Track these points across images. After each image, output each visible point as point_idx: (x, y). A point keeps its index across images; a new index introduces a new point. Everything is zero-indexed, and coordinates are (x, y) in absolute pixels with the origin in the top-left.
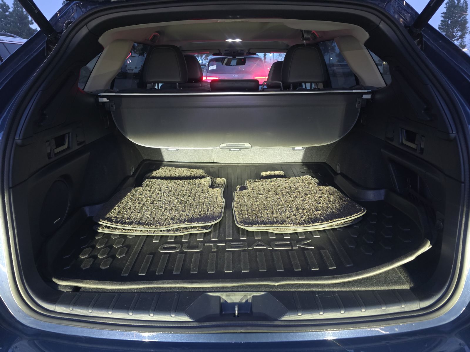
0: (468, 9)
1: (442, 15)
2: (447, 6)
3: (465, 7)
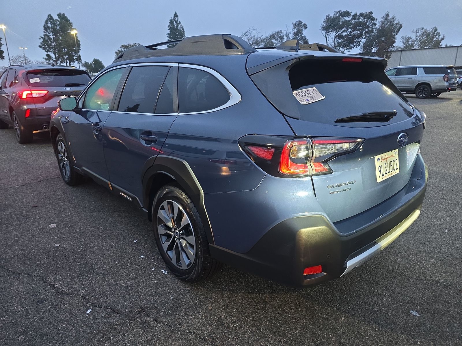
0: (185, 33)
1: (167, 35)
2: (169, 28)
3: (183, 31)
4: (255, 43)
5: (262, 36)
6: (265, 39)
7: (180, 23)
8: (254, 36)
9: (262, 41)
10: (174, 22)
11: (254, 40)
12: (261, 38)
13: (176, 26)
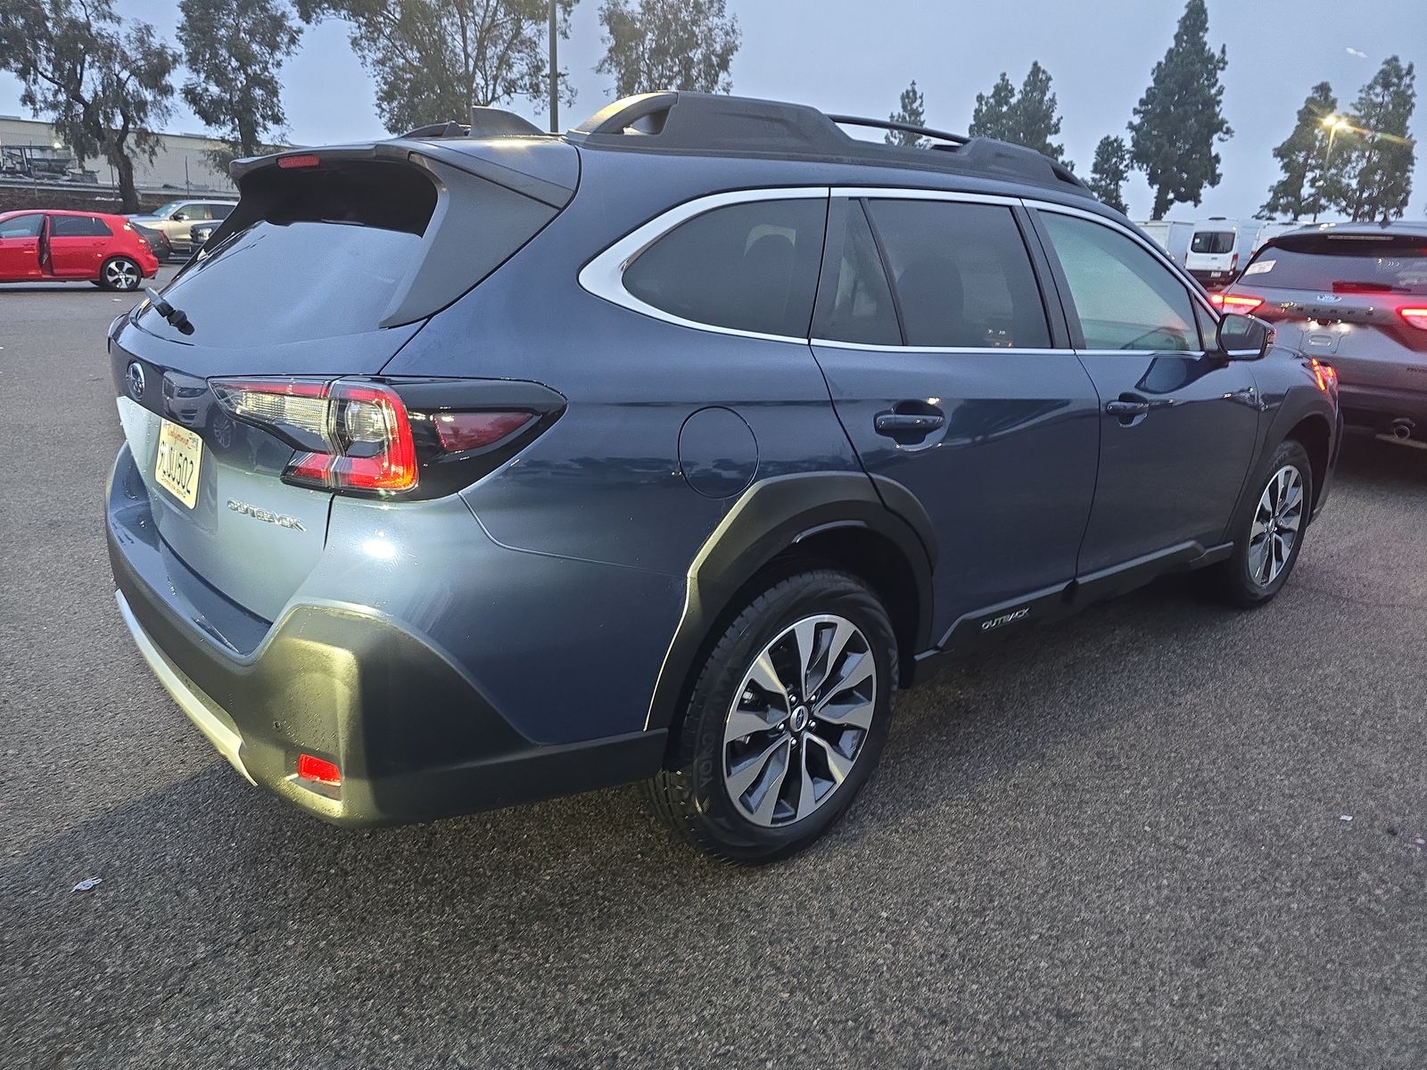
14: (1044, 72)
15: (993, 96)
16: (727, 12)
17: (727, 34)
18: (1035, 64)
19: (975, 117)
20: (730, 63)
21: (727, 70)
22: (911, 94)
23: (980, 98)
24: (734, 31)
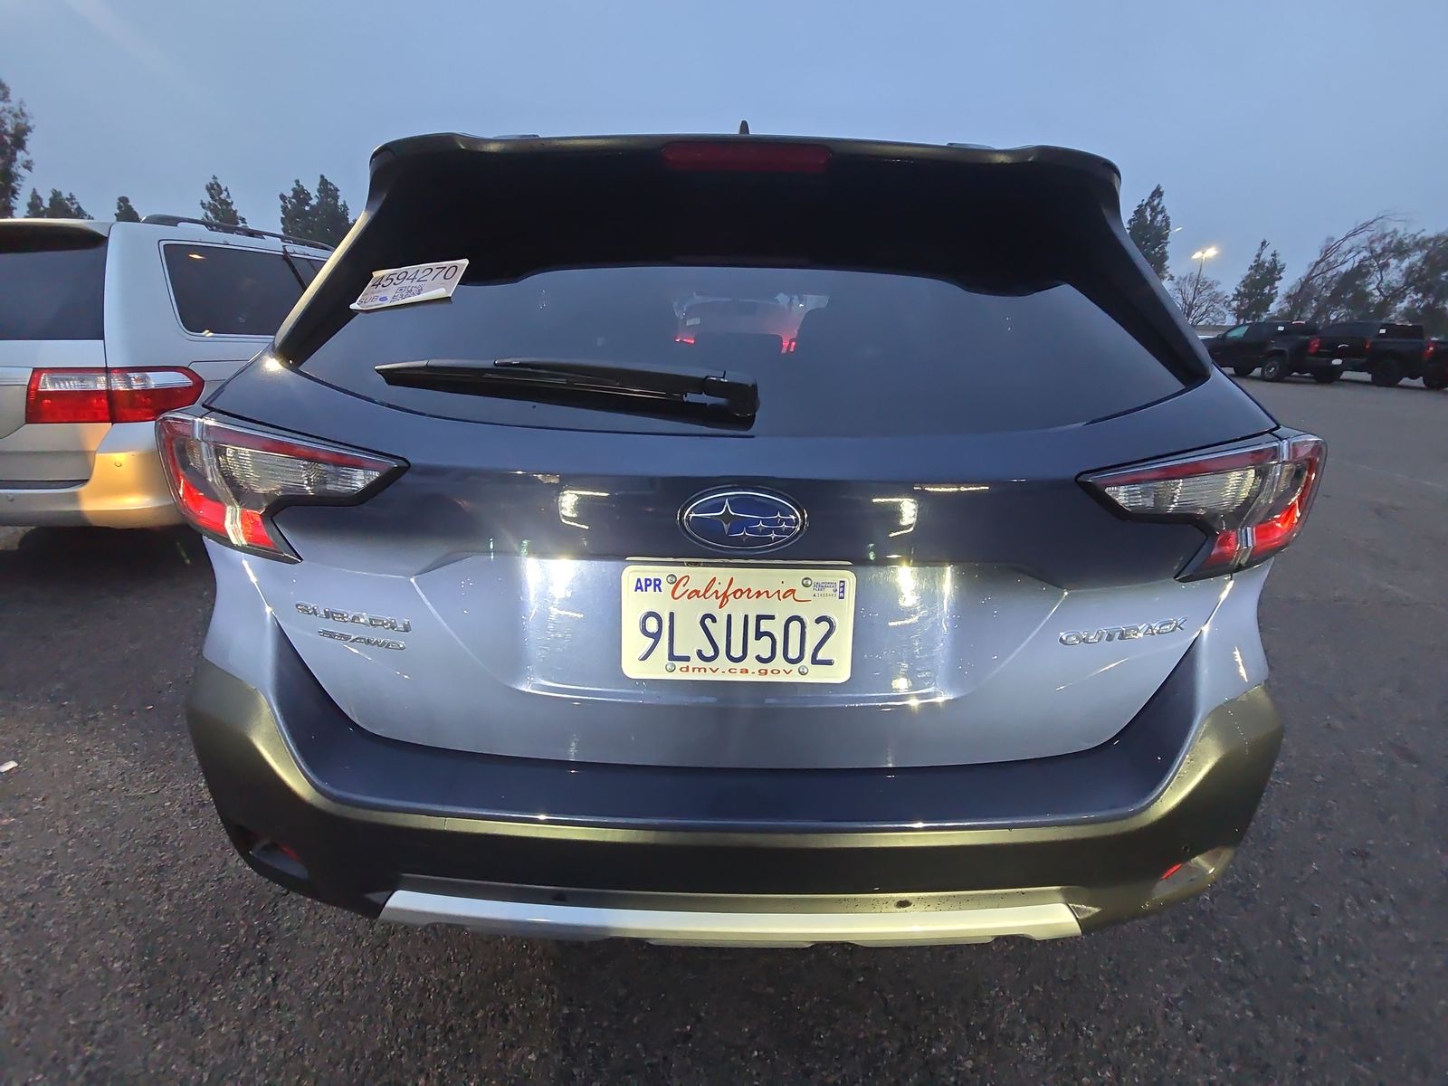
4: (1392, 251)
5: (1424, 230)
6: (1430, 240)
7: (1162, 211)
8: (1395, 232)
9: (1420, 245)
10: (1149, 210)
11: (1390, 243)
12: (1418, 237)
13: (1149, 219)
14: (331, 184)
15: (293, 197)
16: (12, 96)
17: (16, 116)
18: (322, 177)
19: (284, 212)
20: (27, 142)
21: (23, 149)
22: (215, 186)
23: (283, 197)
24: (23, 114)
